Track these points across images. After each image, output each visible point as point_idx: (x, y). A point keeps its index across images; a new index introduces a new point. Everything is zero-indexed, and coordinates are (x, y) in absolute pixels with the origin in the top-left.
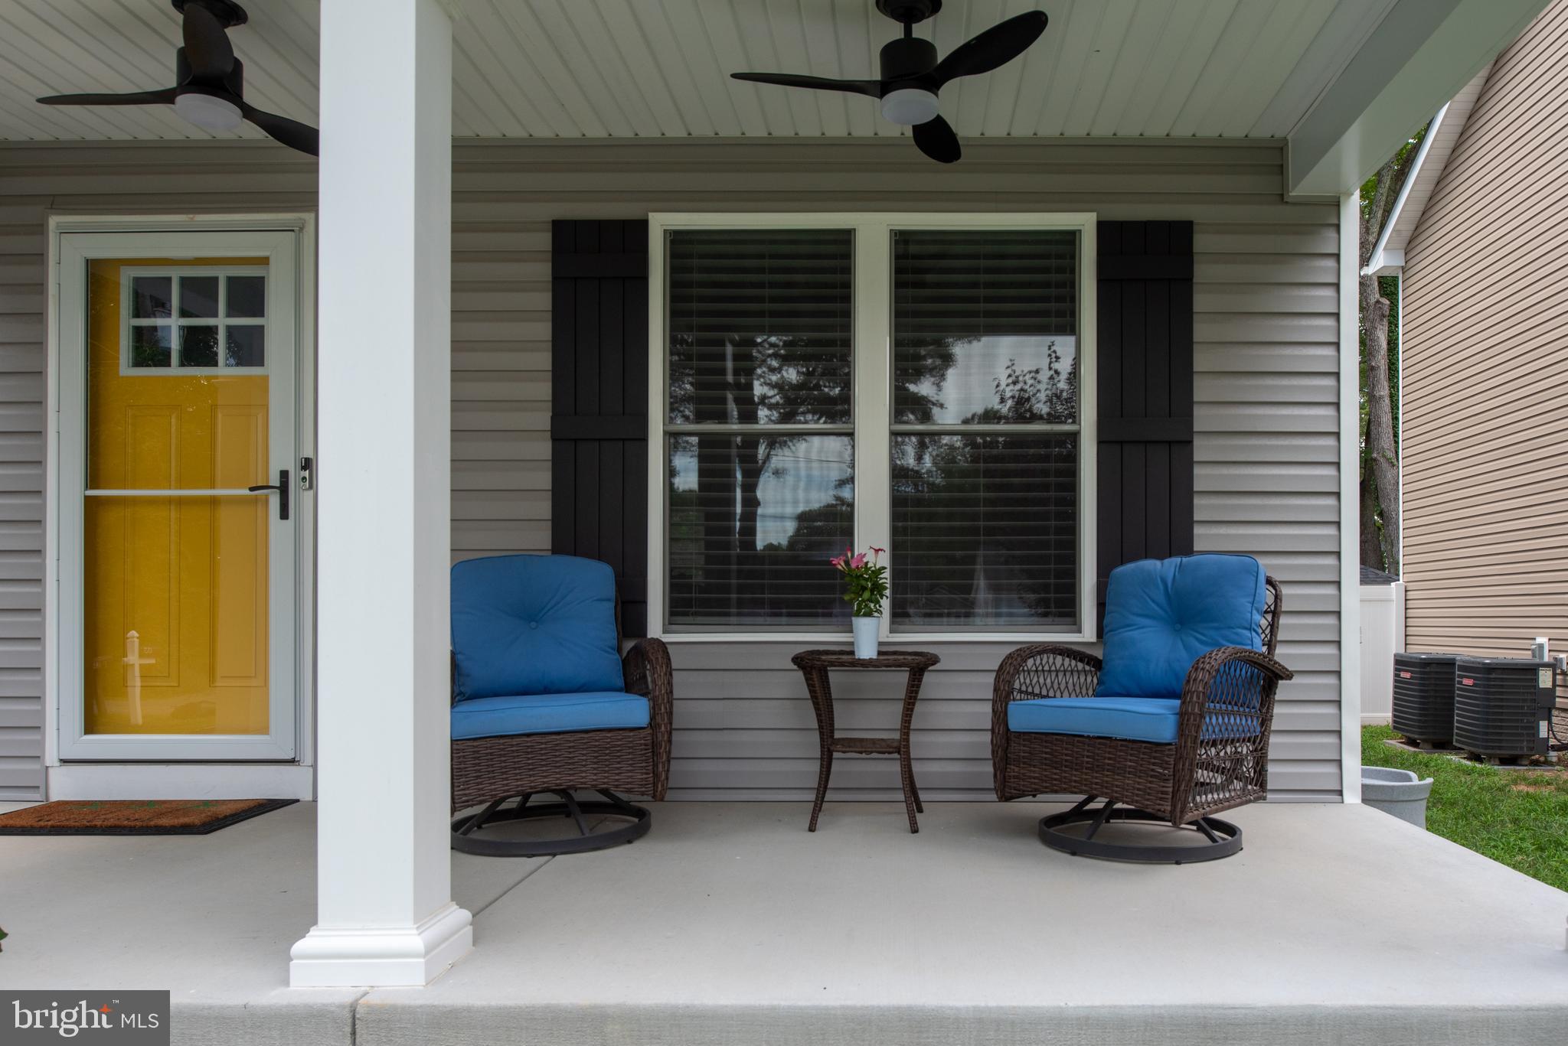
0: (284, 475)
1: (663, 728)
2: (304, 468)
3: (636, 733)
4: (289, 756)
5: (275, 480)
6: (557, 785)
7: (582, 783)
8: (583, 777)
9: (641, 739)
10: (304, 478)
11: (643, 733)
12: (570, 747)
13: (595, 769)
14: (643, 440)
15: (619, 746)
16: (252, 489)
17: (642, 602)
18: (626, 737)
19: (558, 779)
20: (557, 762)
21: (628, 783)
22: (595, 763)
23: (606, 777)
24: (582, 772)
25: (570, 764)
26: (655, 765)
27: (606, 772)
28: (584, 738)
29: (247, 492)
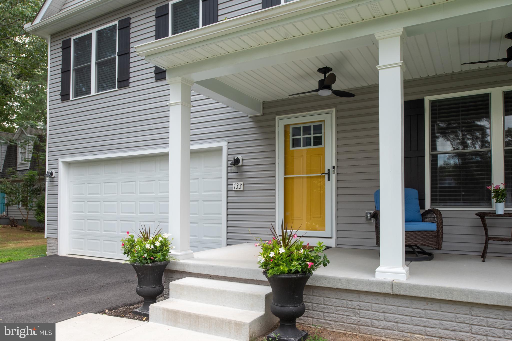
0: (329, 170)
1: (441, 231)
2: (333, 169)
3: (433, 232)
4: (330, 236)
5: (326, 172)
6: (412, 244)
7: (419, 244)
8: (419, 243)
9: (434, 234)
10: (333, 171)
11: (435, 232)
12: (415, 235)
13: (422, 241)
14: (424, 157)
15: (428, 235)
16: (322, 174)
17: (424, 199)
18: (430, 233)
19: (412, 242)
20: (412, 238)
21: (431, 245)
22: (422, 239)
23: (425, 243)
24: (419, 241)
25: (415, 239)
26: (439, 240)
27: (425, 241)
28: (419, 233)
29: (320, 175)
